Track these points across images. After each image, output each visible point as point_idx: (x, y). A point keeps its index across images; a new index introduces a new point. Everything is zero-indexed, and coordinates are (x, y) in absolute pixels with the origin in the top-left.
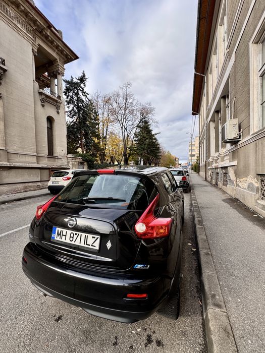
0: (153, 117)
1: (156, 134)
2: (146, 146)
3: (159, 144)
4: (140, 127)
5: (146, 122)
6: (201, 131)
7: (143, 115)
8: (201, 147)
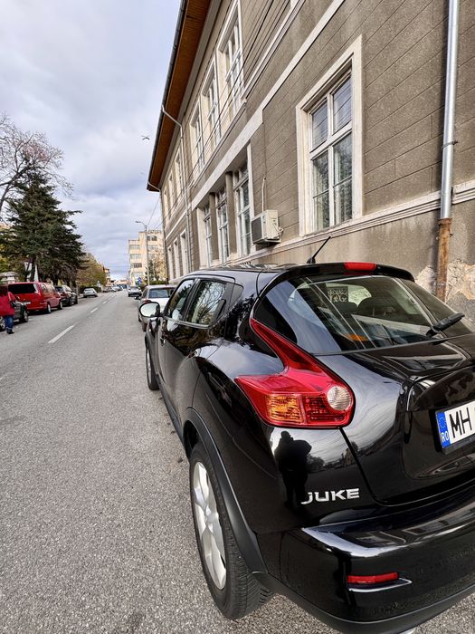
0: (57, 172)
1: (71, 213)
2: (50, 236)
3: (79, 237)
4: (20, 186)
5: (38, 179)
6: (168, 222)
7: (26, 160)
8: (172, 250)
